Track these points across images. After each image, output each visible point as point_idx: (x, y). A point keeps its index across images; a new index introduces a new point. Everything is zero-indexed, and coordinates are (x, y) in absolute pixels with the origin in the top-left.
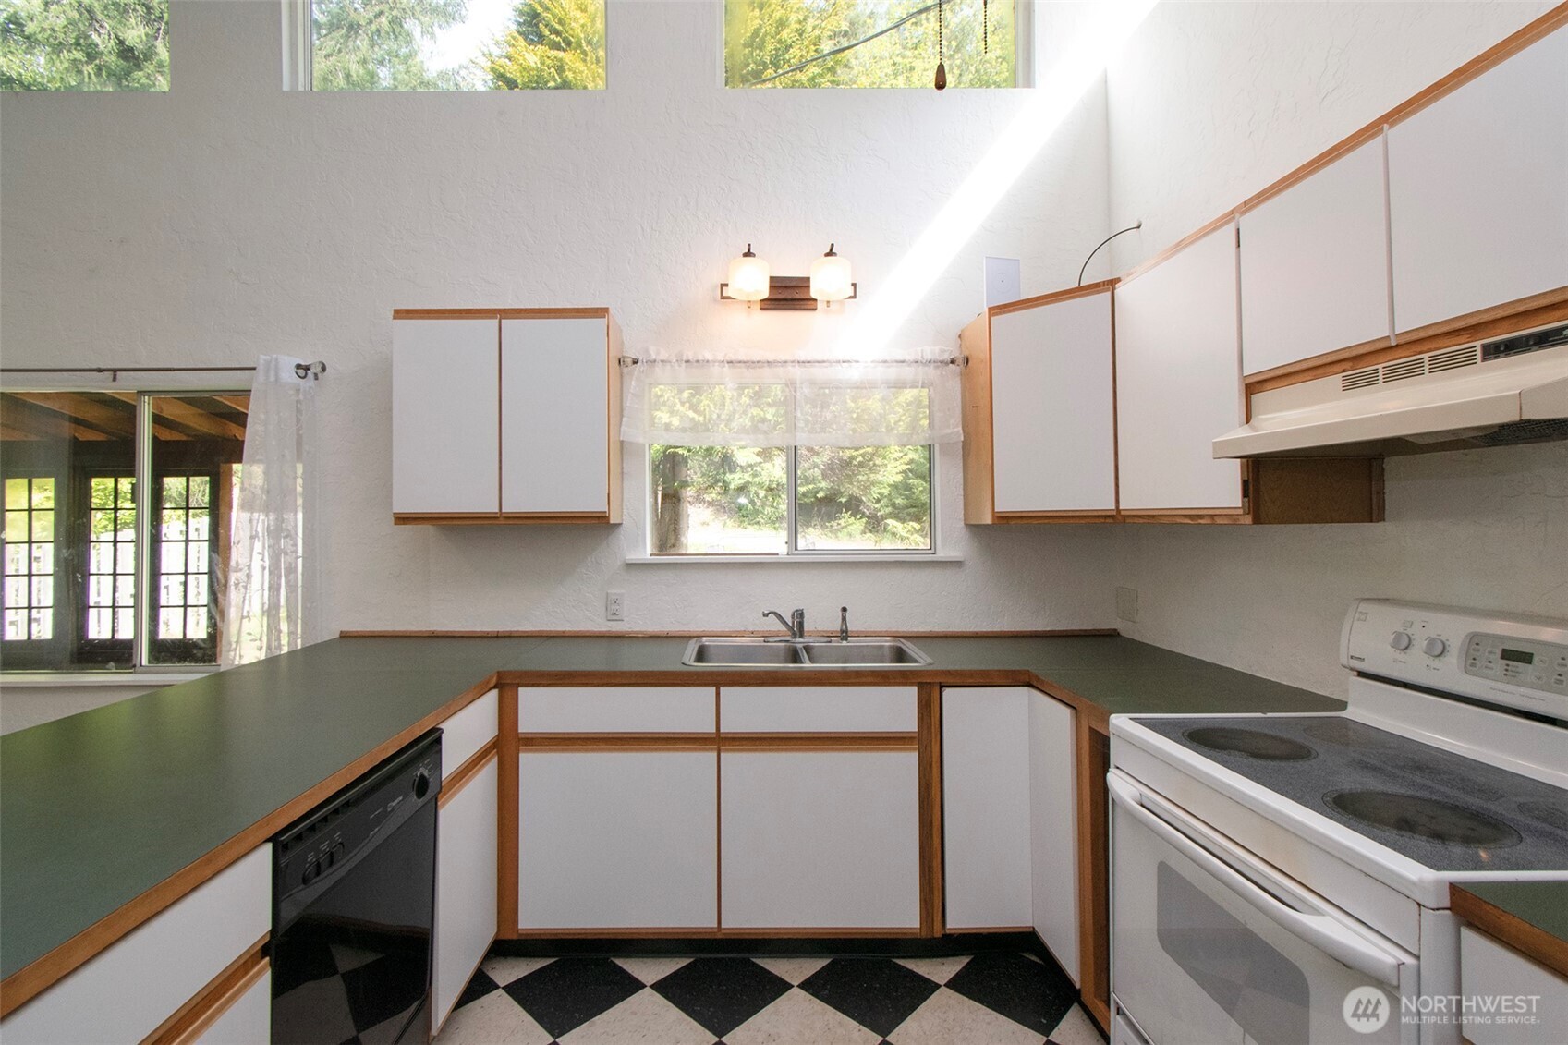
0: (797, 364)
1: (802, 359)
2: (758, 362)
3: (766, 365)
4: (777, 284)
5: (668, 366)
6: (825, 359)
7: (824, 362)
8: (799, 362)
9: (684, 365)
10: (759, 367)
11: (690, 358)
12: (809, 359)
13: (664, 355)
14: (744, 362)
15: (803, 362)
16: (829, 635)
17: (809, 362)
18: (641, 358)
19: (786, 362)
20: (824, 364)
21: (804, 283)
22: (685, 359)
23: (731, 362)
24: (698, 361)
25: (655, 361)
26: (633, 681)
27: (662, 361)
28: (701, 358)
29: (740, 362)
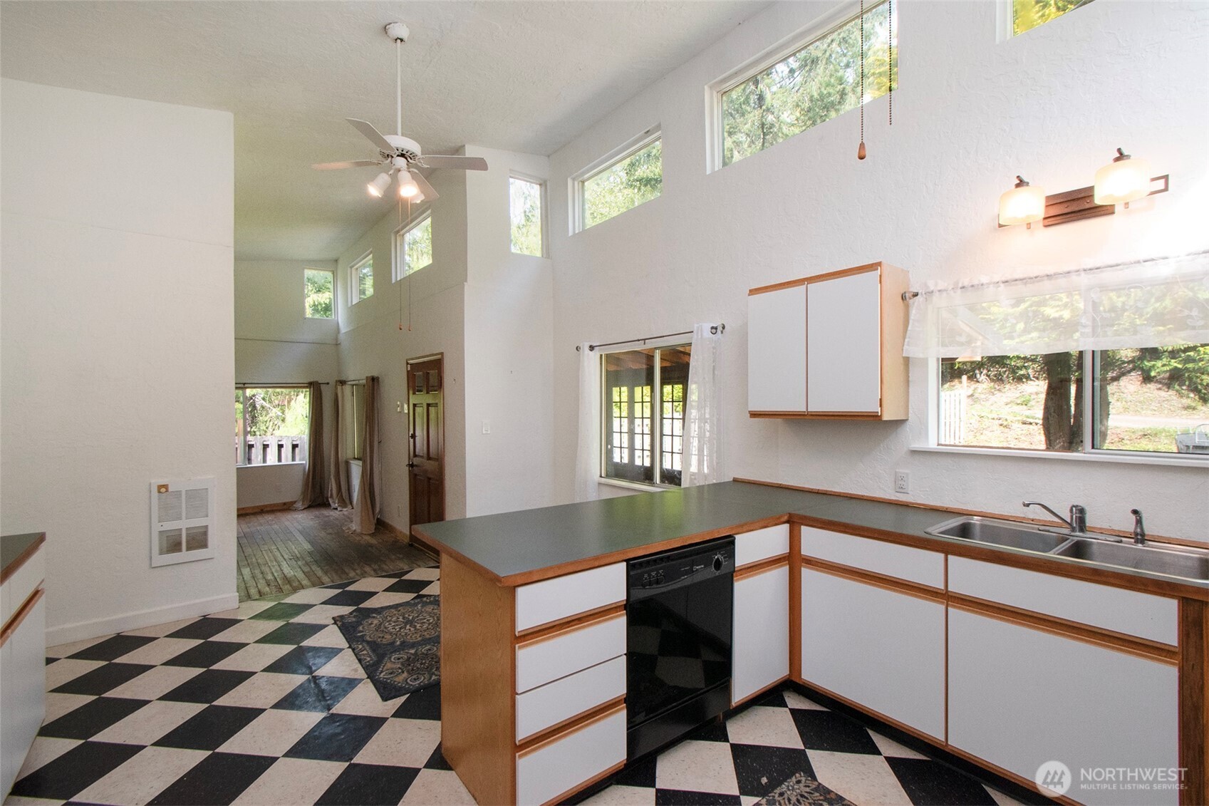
0: (1083, 274)
1: (1089, 267)
2: (1036, 277)
3: (1046, 278)
4: (1053, 201)
5: (944, 294)
6: (1119, 262)
7: (1117, 265)
8: (1085, 270)
9: (959, 291)
10: (1038, 282)
11: (966, 284)
12: (1098, 266)
13: (941, 285)
14: (1021, 280)
15: (1090, 269)
16: (1120, 535)
17: (1097, 269)
18: (920, 292)
19: (1069, 273)
20: (1118, 267)
21: (1087, 193)
22: (960, 285)
23: (1007, 282)
24: (972, 286)
25: (932, 292)
27: (939, 291)
28: (976, 282)
29: (1016, 280)
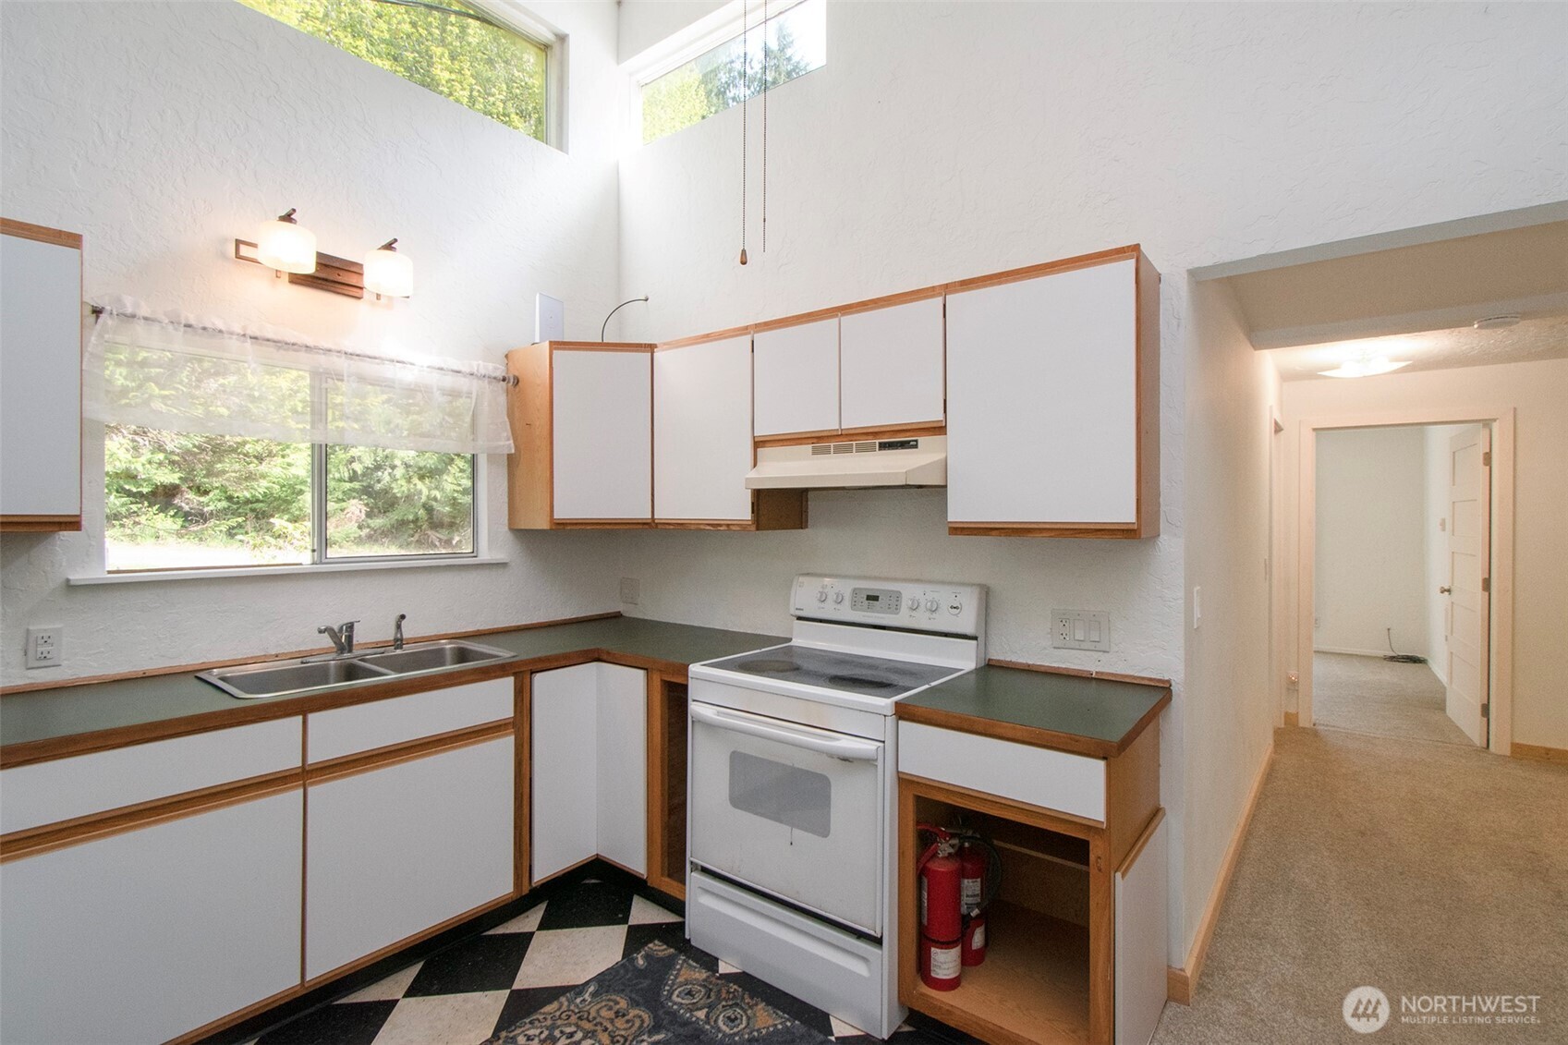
0: (344, 356)
1: (350, 351)
2: (293, 344)
3: (304, 349)
4: (325, 262)
5: (156, 328)
6: (377, 355)
7: (375, 358)
8: (346, 353)
9: (182, 329)
10: (285, 350)
11: (192, 322)
12: (358, 352)
13: (144, 311)
14: (274, 341)
15: (351, 354)
16: (384, 645)
17: (357, 355)
18: (108, 308)
19: (330, 351)
20: (377, 361)
22: (183, 322)
23: (256, 338)
24: (204, 329)
25: (133, 316)
26: (183, 729)
27: (146, 319)
28: (208, 325)
29: (268, 340)
